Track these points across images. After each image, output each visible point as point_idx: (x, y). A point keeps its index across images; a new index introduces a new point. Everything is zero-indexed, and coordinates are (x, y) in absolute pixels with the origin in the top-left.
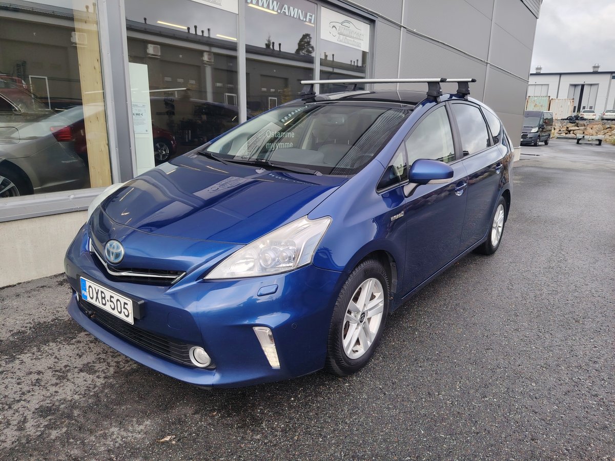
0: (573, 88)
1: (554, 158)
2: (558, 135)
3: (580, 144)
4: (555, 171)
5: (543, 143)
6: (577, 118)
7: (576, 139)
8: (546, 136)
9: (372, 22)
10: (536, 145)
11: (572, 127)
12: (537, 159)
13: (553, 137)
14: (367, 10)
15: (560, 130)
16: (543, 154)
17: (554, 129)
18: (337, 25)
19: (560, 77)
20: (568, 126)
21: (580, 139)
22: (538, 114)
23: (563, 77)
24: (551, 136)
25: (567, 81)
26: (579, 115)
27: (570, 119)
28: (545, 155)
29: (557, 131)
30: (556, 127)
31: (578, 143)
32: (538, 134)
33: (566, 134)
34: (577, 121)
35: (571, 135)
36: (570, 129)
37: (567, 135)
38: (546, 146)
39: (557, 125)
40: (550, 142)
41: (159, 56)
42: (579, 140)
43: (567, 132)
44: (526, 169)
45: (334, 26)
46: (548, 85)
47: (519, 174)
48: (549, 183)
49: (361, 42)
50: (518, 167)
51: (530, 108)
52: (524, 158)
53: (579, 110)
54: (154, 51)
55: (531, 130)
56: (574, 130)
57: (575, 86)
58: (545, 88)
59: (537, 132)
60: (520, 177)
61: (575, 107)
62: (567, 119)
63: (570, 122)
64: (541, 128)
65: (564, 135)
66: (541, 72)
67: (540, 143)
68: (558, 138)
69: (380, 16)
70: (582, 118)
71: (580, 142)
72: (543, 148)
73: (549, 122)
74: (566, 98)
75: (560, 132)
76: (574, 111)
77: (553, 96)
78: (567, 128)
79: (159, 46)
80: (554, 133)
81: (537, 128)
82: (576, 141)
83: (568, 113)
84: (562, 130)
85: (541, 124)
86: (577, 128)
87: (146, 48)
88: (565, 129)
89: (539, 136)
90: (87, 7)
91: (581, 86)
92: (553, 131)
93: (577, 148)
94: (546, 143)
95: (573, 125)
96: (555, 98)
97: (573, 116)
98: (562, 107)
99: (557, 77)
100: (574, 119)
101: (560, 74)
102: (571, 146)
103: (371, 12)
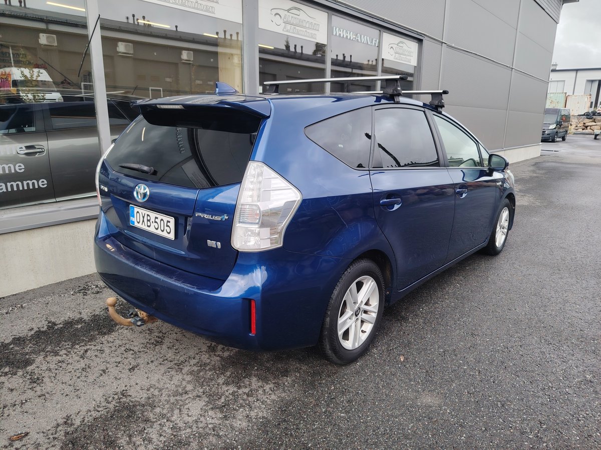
0: (590, 84)
1: (573, 153)
2: (574, 131)
3: (598, 139)
4: (574, 166)
5: (561, 139)
6: (594, 113)
7: (593, 134)
8: (563, 132)
9: (420, 41)
10: (553, 141)
11: (589, 122)
12: (557, 155)
13: (570, 133)
14: (417, 32)
15: (577, 126)
16: (560, 149)
17: (571, 125)
18: (394, 46)
19: (577, 73)
20: (584, 122)
21: (598, 135)
22: (556, 111)
23: (579, 73)
24: (569, 132)
25: (584, 77)
26: (597, 111)
27: (587, 115)
28: (563, 151)
29: (573, 127)
30: (572, 123)
31: (595, 138)
32: (555, 130)
33: (583, 129)
34: (594, 117)
35: (588, 131)
36: (587, 124)
37: (584, 131)
38: (564, 142)
39: (574, 121)
40: (567, 138)
41: (192, 61)
42: (596, 135)
43: (583, 127)
44: (548, 164)
45: (392, 47)
46: (564, 81)
47: (543, 169)
48: (572, 176)
49: (411, 58)
50: (540, 163)
51: (548, 106)
52: (545, 154)
53: (596, 106)
54: (187, 57)
55: (549, 126)
56: (591, 126)
57: (592, 81)
58: (561, 84)
59: (555, 128)
60: (543, 172)
61: (592, 103)
62: (584, 115)
63: (587, 118)
64: (559, 124)
65: (580, 130)
66: (557, 69)
67: (558, 139)
68: (575, 134)
69: (426, 36)
70: (599, 113)
71: (597, 137)
72: (561, 144)
73: (566, 118)
74: (583, 94)
75: (577, 128)
76: (591, 107)
77: (570, 93)
78: (584, 124)
79: (192, 52)
80: (572, 129)
81: (555, 125)
82: (593, 136)
83: (585, 108)
84: (578, 125)
85: (558, 120)
86: (594, 124)
87: (181, 54)
88: (581, 125)
89: (557, 132)
90: (127, 18)
91: (598, 82)
92: (570, 127)
93: (595, 143)
94: (564, 139)
95: (591, 120)
96: (571, 94)
97: (590, 112)
98: (578, 103)
99: (574, 74)
100: (592, 114)
101: (577, 70)
102: (588, 141)
103: (420, 33)
